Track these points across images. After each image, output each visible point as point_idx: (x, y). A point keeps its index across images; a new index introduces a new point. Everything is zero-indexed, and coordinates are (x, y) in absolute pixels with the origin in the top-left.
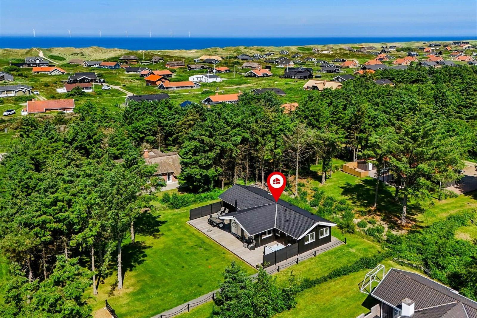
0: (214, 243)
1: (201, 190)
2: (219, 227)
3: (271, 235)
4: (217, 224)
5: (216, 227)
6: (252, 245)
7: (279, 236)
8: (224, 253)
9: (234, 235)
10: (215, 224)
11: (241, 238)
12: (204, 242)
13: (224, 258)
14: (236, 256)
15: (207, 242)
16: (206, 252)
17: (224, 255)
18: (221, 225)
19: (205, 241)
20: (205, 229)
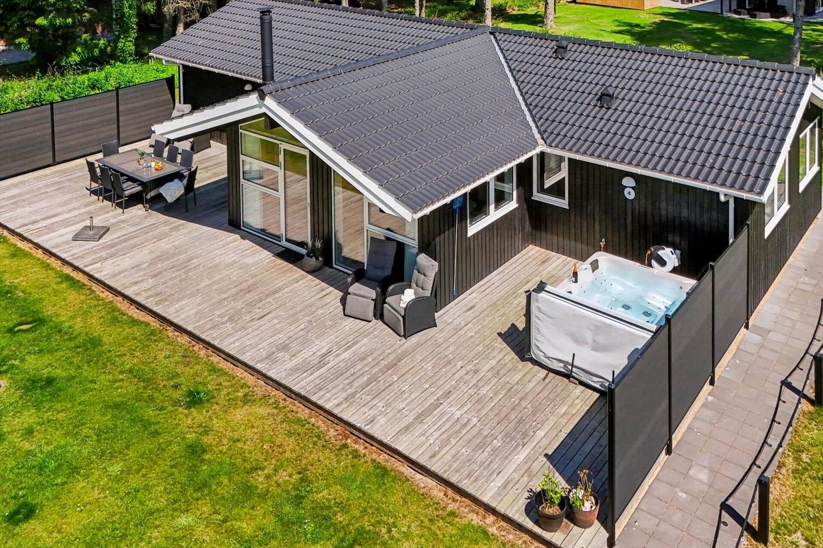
0: (115, 318)
1: (75, 58)
2: (158, 203)
3: (511, 206)
4: (147, 186)
5: (138, 211)
6: (409, 295)
7: (563, 203)
8: (194, 399)
9: (263, 238)
10: (130, 189)
11: (312, 253)
12: (38, 321)
13: (196, 451)
14: (303, 413)
15: (64, 318)
16: (29, 418)
17: (198, 416)
18: (172, 191)
19: (48, 311)
20: (66, 223)
